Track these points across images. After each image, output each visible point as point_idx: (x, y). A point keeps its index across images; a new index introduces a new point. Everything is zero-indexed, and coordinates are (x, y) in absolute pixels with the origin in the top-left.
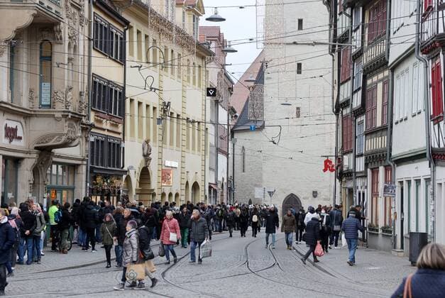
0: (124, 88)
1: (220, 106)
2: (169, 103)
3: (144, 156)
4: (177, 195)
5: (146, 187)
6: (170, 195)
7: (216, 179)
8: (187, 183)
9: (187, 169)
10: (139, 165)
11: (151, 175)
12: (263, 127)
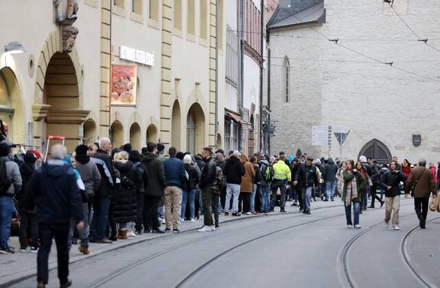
3: (58, 23)
4: (151, 130)
5: (68, 105)
6: (135, 128)
7: (240, 104)
8: (176, 103)
9: (175, 74)
10: (41, 45)
11: (78, 73)
12: (322, 20)
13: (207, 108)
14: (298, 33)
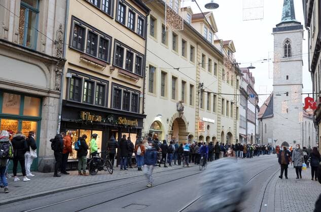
0: (144, 56)
1: (248, 101)
2: (203, 83)
3: (178, 111)
4: (214, 138)
5: (184, 131)
6: (208, 138)
7: (247, 133)
8: (223, 132)
9: (222, 125)
10: (172, 116)
11: (186, 124)
12: (273, 116)
13: (233, 133)
14: (268, 119)
